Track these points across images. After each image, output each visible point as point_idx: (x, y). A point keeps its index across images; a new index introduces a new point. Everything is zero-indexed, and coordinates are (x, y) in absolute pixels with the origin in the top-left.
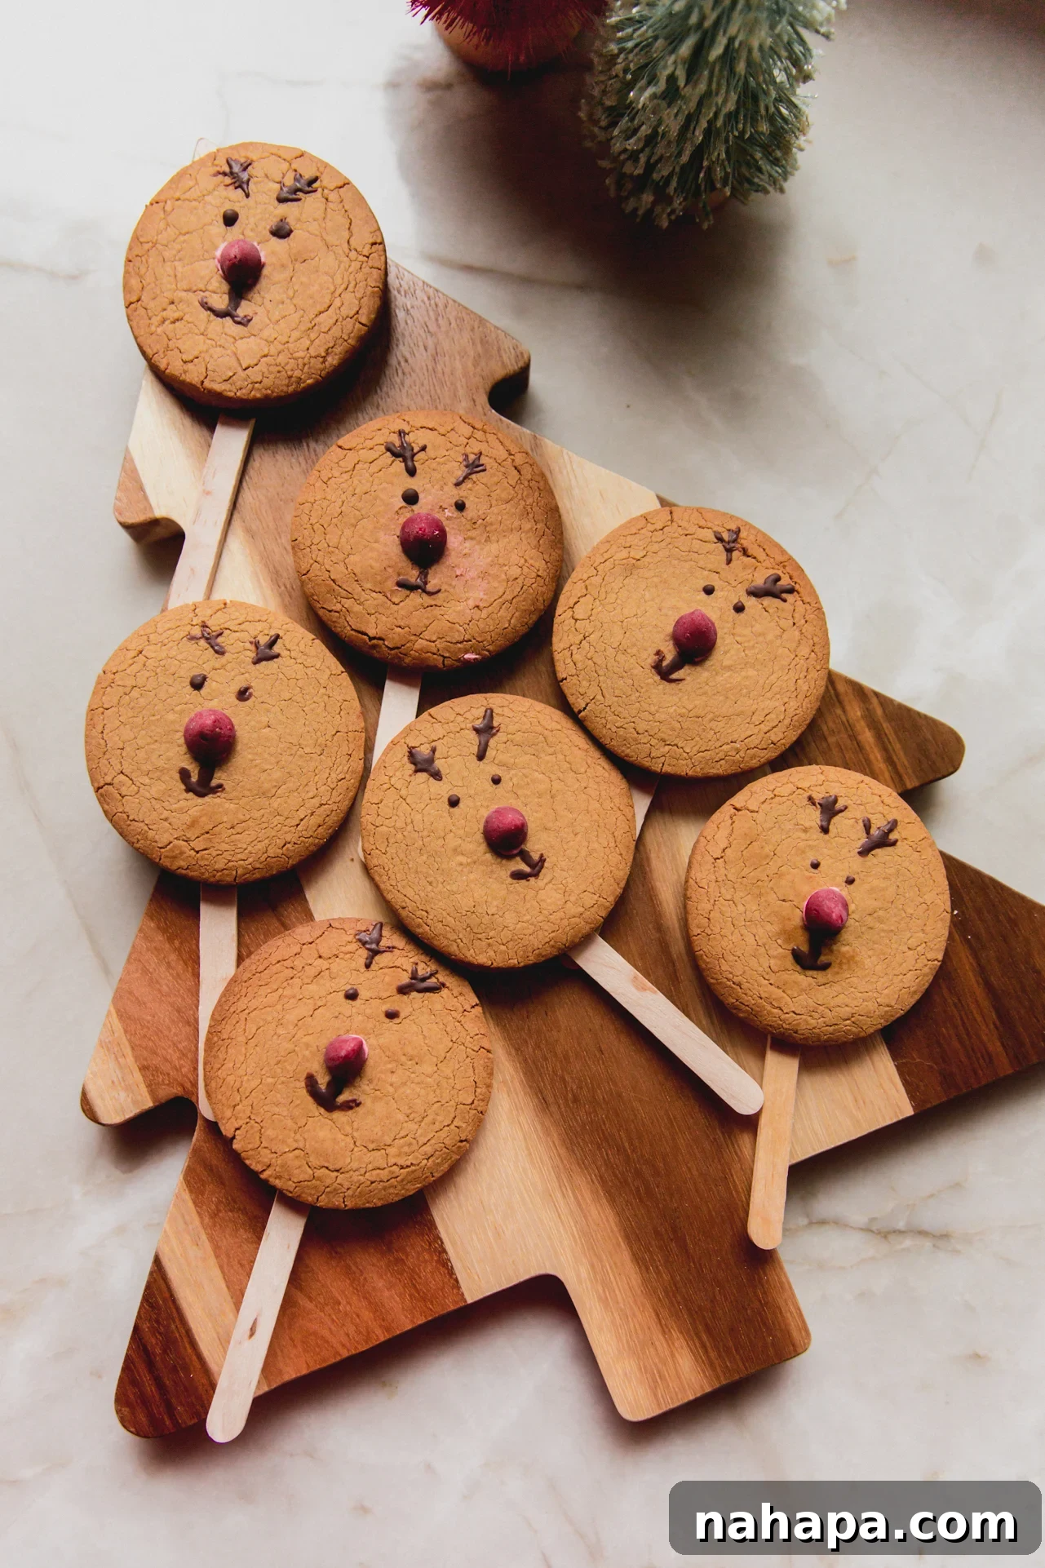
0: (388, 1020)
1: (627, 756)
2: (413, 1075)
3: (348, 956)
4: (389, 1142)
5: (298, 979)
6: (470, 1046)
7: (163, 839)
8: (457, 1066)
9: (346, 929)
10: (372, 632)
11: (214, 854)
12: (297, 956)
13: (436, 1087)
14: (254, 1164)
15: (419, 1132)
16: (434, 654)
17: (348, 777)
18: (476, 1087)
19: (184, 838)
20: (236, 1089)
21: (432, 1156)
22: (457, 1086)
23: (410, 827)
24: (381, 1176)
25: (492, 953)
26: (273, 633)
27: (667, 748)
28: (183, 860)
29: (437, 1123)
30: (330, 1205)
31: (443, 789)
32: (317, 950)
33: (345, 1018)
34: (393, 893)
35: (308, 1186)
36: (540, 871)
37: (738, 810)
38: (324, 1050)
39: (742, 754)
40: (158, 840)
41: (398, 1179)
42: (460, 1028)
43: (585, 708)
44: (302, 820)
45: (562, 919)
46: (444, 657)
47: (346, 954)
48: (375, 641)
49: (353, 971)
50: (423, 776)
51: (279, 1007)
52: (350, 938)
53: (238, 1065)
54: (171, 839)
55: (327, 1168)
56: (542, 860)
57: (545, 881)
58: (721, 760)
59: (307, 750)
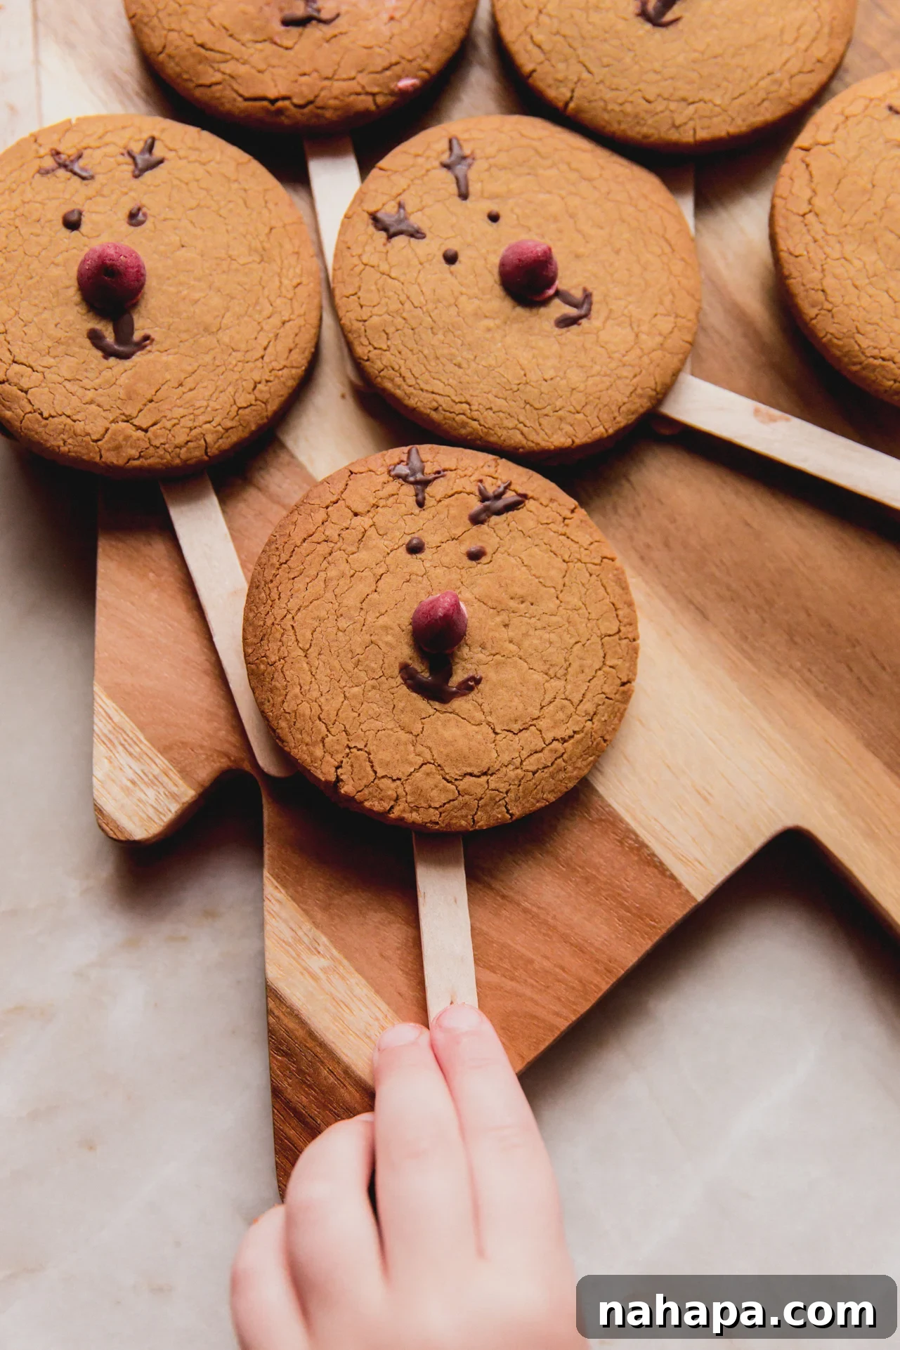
0: (474, 563)
1: (645, 137)
2: (533, 620)
3: (392, 500)
4: (536, 713)
5: (338, 552)
6: (587, 560)
7: (96, 429)
8: (583, 590)
9: (374, 469)
10: (272, 93)
11: (169, 425)
12: (326, 524)
13: (567, 625)
14: (376, 803)
15: (569, 687)
16: (358, 94)
17: (305, 280)
18: (616, 610)
19: (123, 417)
20: (316, 718)
21: (595, 714)
22: (593, 616)
23: (408, 306)
24: (543, 761)
25: (568, 428)
26: (145, 136)
27: (692, 108)
28: (132, 447)
29: (587, 670)
30: (492, 822)
31: (431, 248)
32: (348, 507)
33: (420, 578)
34: (416, 396)
35: (455, 807)
36: (590, 310)
37: (807, 150)
38: (410, 627)
39: (786, 85)
40: (90, 432)
41: (565, 756)
42: (568, 542)
43: (571, 98)
44: (265, 349)
45: (640, 357)
46: (374, 95)
47: (387, 499)
48: (280, 104)
49: (405, 517)
50: (400, 241)
51: (330, 595)
52: (385, 477)
53: (306, 688)
54: (108, 425)
55: (471, 775)
56: (588, 296)
57: (602, 318)
58: (763, 100)
59: (242, 261)
